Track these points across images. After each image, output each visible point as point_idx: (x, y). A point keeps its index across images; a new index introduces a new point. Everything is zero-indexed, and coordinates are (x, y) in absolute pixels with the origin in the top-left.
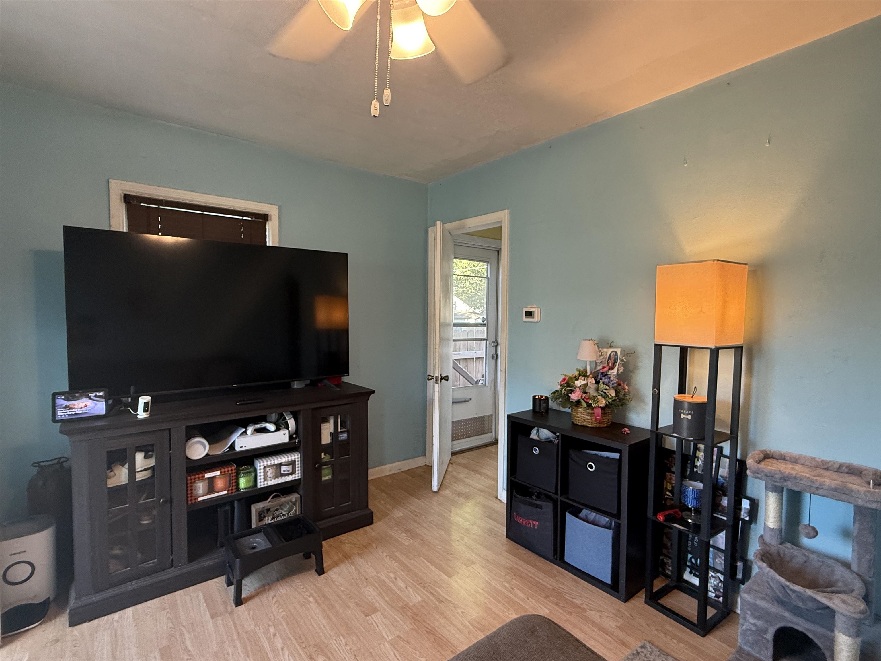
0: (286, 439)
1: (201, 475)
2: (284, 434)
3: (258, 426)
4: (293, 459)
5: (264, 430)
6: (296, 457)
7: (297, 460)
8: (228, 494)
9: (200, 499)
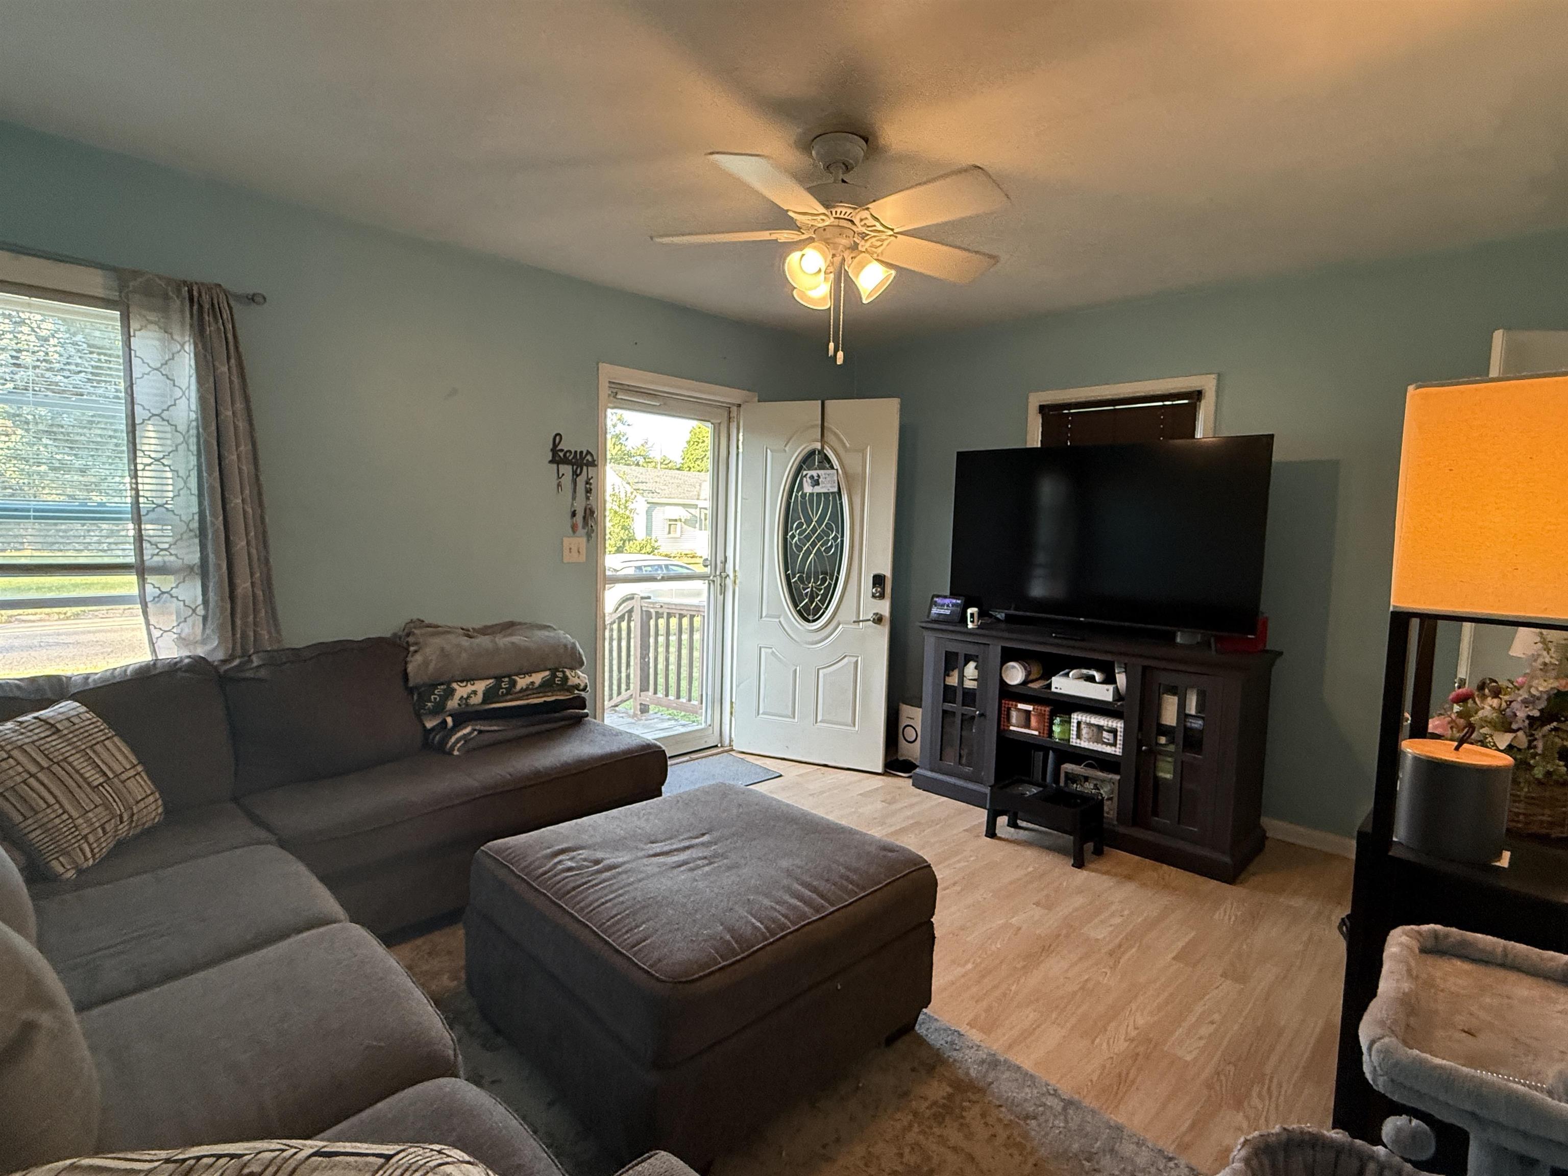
0: (1109, 698)
1: (1014, 703)
2: (1108, 690)
3: (1085, 671)
4: (1114, 726)
5: (1091, 679)
6: (1119, 725)
7: (1119, 729)
8: (1039, 736)
9: (1012, 728)
